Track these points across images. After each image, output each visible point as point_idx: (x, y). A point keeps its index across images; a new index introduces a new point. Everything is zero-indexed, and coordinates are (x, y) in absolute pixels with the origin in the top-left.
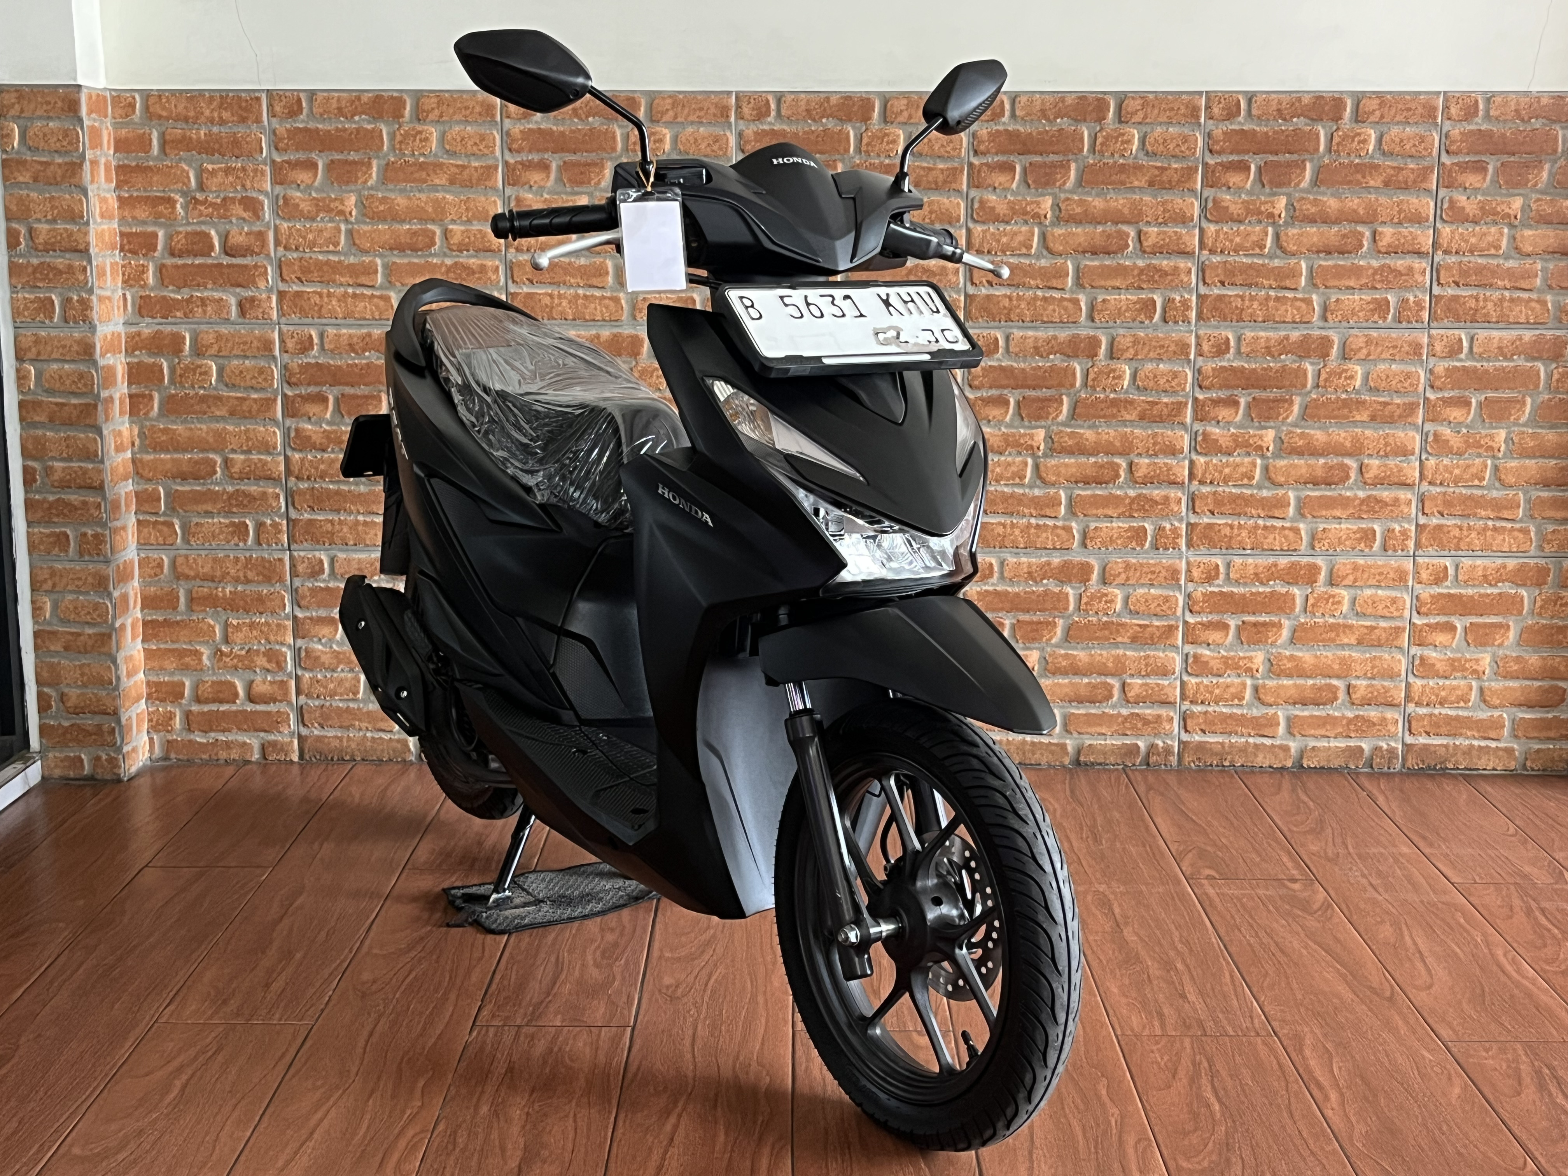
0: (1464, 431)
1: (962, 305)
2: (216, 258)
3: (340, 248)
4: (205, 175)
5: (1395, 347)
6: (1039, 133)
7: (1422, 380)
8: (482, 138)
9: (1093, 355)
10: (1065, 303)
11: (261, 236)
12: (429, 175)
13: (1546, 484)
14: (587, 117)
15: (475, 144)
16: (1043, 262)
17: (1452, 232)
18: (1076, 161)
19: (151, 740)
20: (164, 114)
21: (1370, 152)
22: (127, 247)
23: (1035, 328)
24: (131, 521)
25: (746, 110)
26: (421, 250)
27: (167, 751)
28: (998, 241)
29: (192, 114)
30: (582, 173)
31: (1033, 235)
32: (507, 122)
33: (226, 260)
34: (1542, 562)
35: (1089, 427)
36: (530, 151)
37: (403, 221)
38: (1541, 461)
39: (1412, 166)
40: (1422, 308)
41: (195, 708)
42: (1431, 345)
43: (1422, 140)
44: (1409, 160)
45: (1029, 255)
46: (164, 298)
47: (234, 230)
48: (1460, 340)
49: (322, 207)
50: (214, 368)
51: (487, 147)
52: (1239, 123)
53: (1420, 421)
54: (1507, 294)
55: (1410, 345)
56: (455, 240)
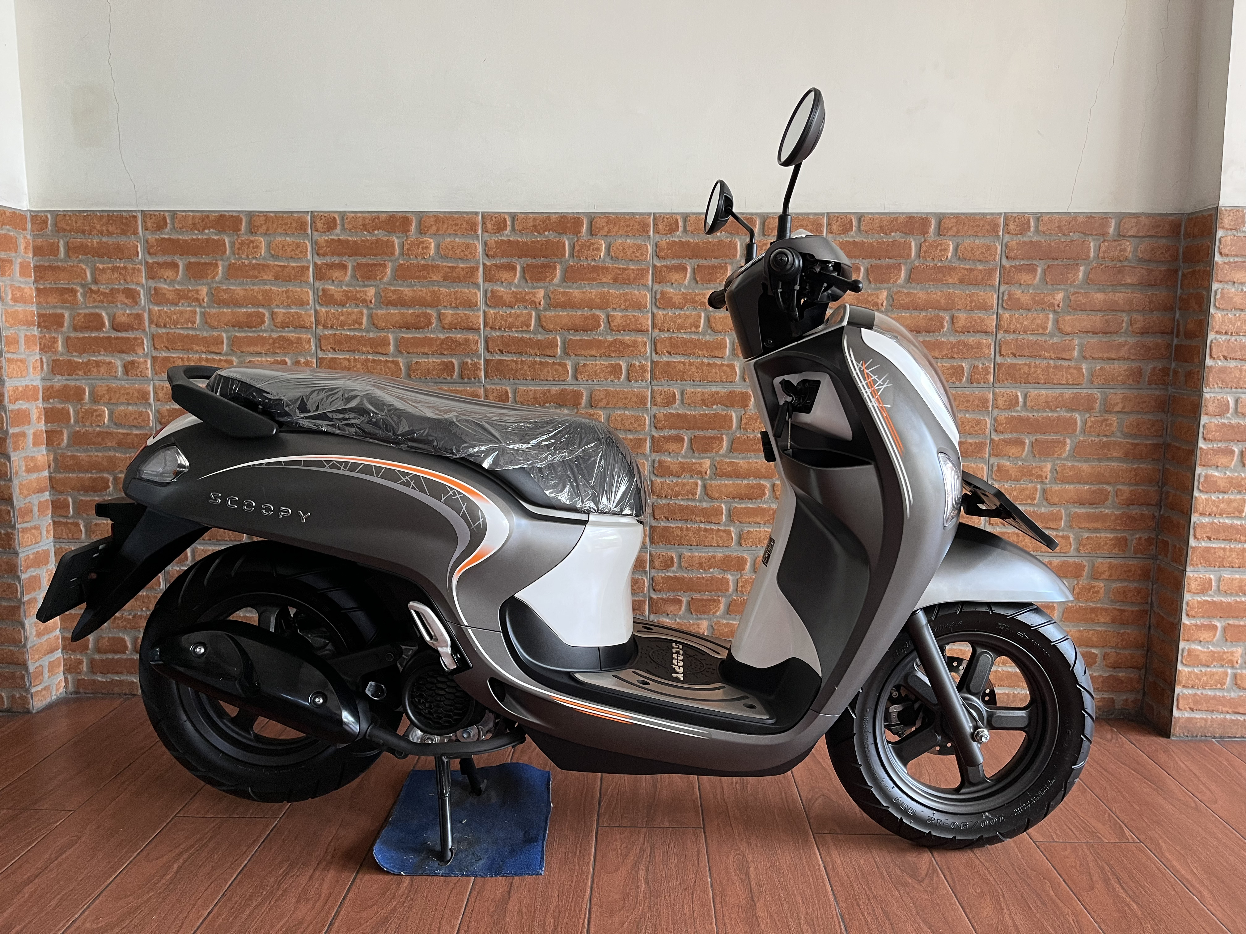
0: (1020, 463)
1: (649, 369)
2: (106, 332)
3: (196, 325)
4: (97, 273)
5: (968, 401)
6: (704, 243)
7: (989, 426)
8: (298, 245)
9: (745, 406)
10: (725, 368)
11: (138, 317)
12: (259, 273)
13: (1082, 503)
14: (374, 230)
15: (293, 250)
16: (708, 338)
17: (1011, 317)
18: (731, 264)
19: (66, 678)
20: (68, 228)
21: (949, 257)
22: (43, 324)
23: (704, 386)
24: (46, 521)
25: (489, 226)
26: (255, 327)
27: (78, 687)
28: (675, 322)
29: (87, 228)
30: (370, 271)
31: (700, 318)
32: (315, 233)
33: (114, 334)
34: (1077, 560)
35: (743, 458)
36: (333, 256)
37: (241, 306)
38: (1079, 486)
39: (980, 268)
40: (988, 373)
41: (97, 657)
42: (995, 399)
43: (988, 248)
44: (978, 263)
45: (696, 333)
46: (69, 361)
47: (119, 312)
48: (1017, 396)
49: (182, 296)
50: (107, 412)
51: (301, 252)
52: (852, 236)
53: (987, 456)
54: (1051, 362)
55: (979, 400)
56: (278, 320)
